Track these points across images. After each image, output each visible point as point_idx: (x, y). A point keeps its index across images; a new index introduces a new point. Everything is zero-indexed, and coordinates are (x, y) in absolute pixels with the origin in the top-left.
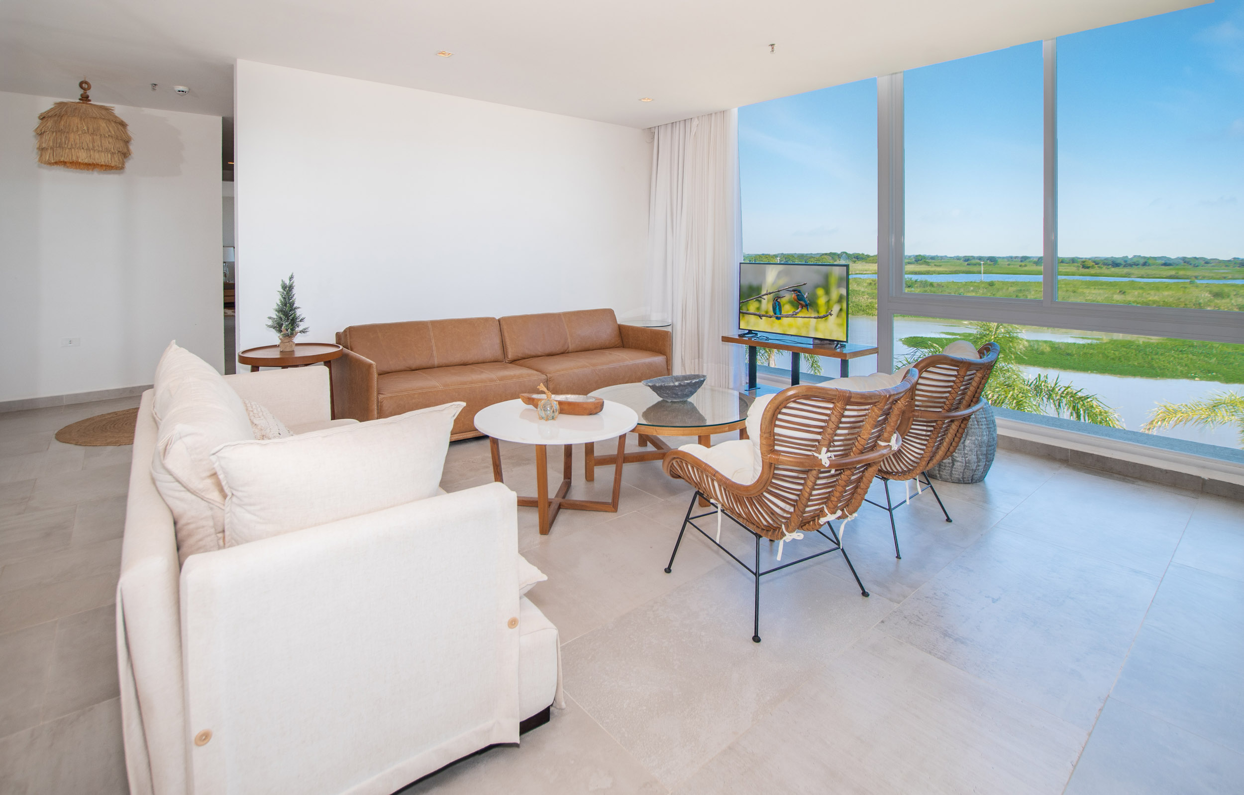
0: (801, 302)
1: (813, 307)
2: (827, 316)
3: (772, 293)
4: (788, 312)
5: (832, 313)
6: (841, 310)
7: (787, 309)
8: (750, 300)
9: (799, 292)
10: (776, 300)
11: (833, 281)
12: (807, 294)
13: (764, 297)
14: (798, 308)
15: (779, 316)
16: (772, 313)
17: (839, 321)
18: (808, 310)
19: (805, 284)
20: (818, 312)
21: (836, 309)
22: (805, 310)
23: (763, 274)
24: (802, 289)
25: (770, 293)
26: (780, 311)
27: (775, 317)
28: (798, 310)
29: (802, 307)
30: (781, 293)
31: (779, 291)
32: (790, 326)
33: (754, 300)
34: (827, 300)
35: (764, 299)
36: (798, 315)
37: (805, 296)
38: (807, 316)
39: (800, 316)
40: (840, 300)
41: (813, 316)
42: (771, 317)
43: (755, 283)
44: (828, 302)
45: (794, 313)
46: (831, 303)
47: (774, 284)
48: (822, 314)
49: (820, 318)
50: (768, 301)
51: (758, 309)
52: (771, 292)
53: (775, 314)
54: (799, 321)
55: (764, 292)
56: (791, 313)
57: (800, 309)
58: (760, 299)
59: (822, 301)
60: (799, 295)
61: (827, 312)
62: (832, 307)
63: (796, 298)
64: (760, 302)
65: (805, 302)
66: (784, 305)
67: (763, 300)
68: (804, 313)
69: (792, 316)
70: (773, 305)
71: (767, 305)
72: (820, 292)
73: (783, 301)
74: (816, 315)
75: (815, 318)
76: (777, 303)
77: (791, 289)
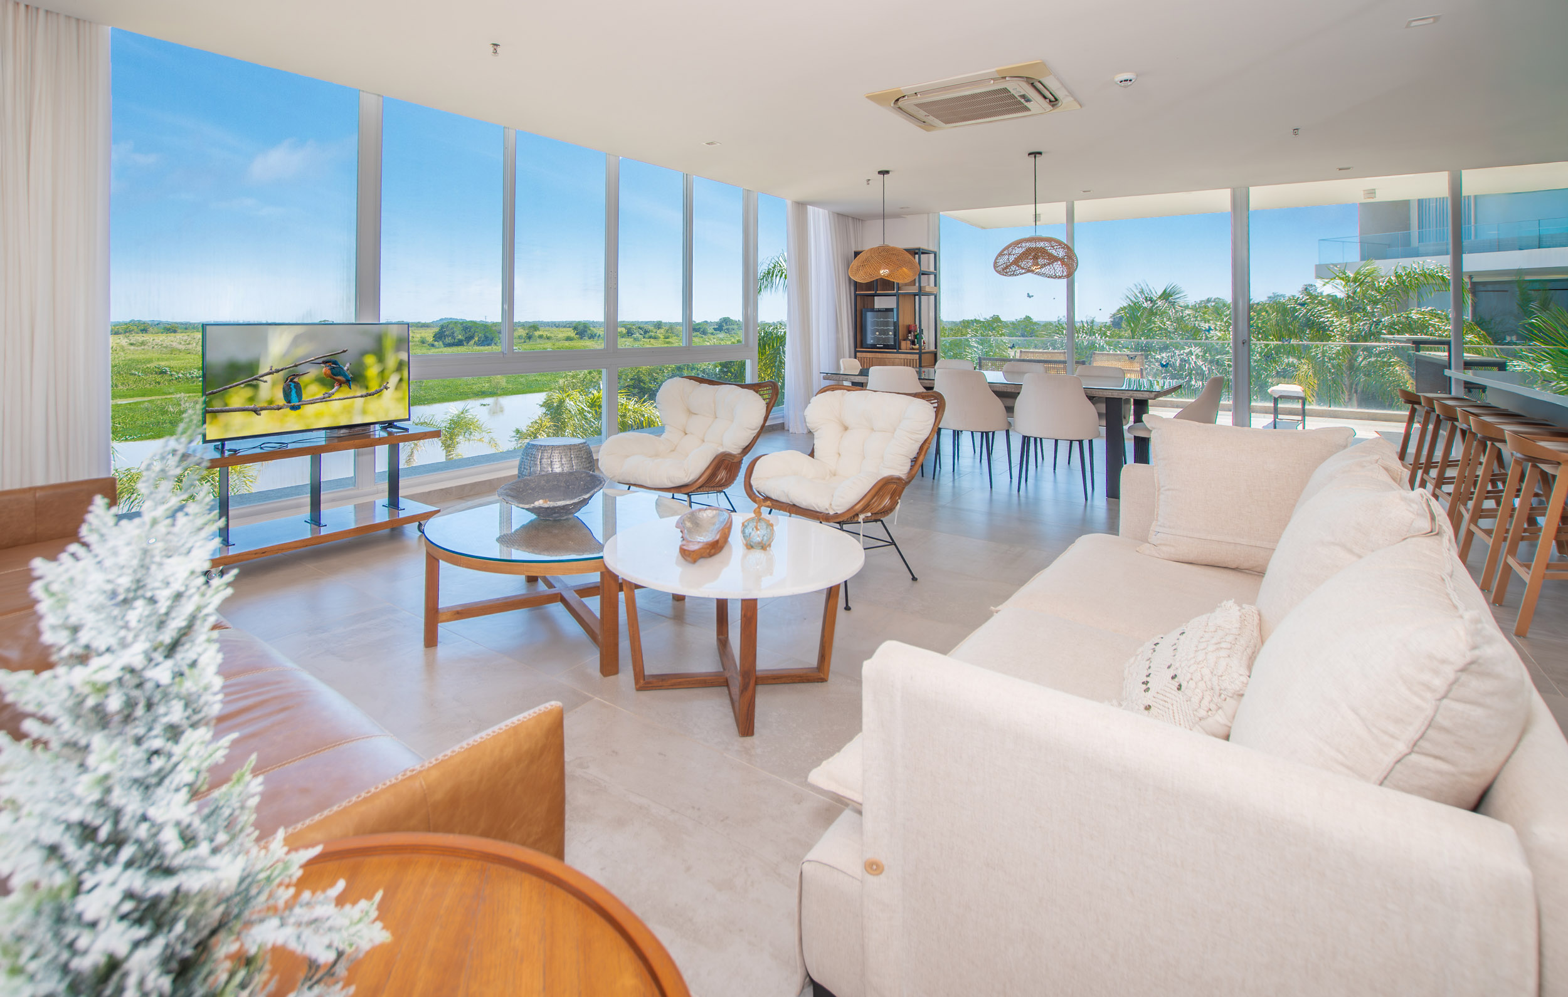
0: (339, 378)
1: (358, 382)
2: (381, 390)
3: (282, 370)
4: (314, 395)
5: (388, 385)
6: (401, 380)
7: (313, 390)
8: (231, 387)
9: (335, 363)
10: (291, 381)
11: (389, 343)
12: (348, 365)
13: (265, 378)
14: (333, 387)
15: (297, 404)
16: (281, 401)
17: (399, 394)
18: (350, 388)
19: (344, 351)
20: (367, 388)
21: (393, 380)
22: (345, 388)
23: (264, 342)
24: (340, 359)
25: (277, 371)
26: (299, 395)
27: (287, 407)
28: (334, 390)
29: (340, 385)
30: (301, 369)
31: (296, 366)
32: (318, 416)
33: (242, 386)
34: (381, 369)
35: (266, 382)
36: (333, 397)
37: (345, 368)
38: (349, 396)
39: (337, 398)
40: (400, 367)
41: (359, 394)
42: (279, 409)
43: (242, 356)
44: (382, 372)
45: (327, 395)
46: (387, 373)
47: (284, 355)
48: (373, 390)
49: (370, 395)
50: (274, 384)
51: (251, 399)
52: (280, 368)
53: (289, 402)
54: (335, 406)
55: (262, 371)
56: (320, 395)
57: (336, 388)
58: (254, 382)
59: (372, 371)
60: (334, 368)
61: (380, 386)
62: (388, 378)
63: (329, 372)
64: (256, 387)
65: (345, 376)
66: (306, 386)
67: (262, 384)
68: (345, 392)
69: (322, 400)
70: (283, 388)
71: (270, 390)
72: (370, 360)
73: (303, 380)
74: (364, 392)
75: (362, 396)
76: (293, 384)
77: (320, 361)
